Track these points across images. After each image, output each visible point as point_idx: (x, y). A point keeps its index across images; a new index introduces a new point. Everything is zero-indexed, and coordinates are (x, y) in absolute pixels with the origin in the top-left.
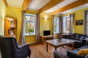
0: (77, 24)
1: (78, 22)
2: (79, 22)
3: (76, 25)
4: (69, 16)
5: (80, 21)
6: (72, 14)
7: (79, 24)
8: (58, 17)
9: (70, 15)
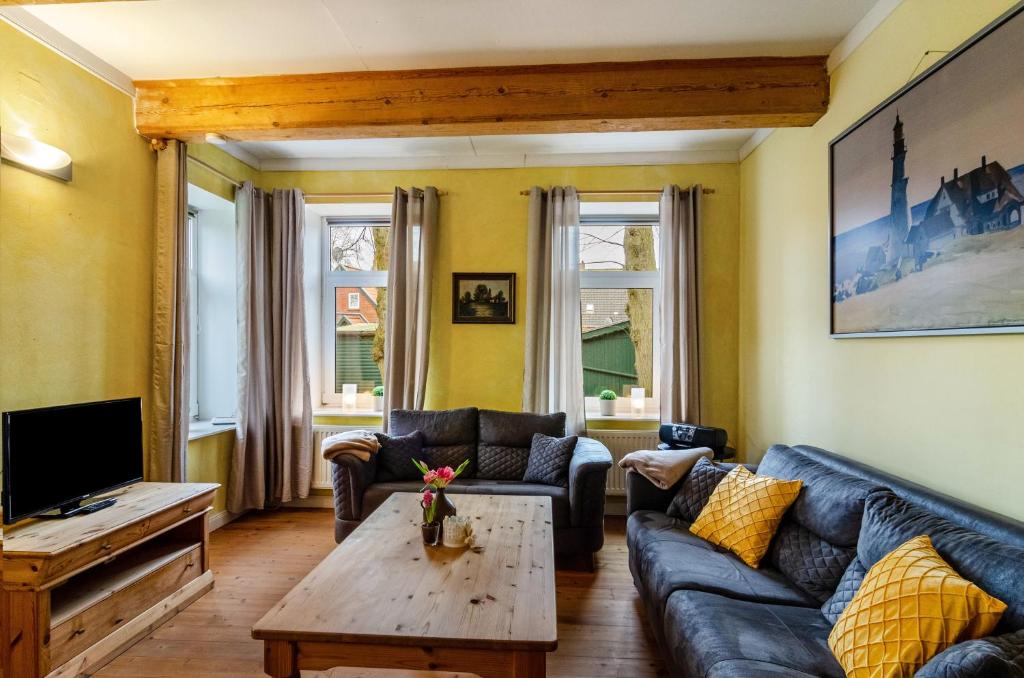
0: (463, 312)
1: (469, 287)
2: (481, 290)
3: (456, 320)
4: (386, 209)
5: (490, 285)
6: (418, 194)
7: (482, 311)
8: (232, 193)
9: (402, 198)
